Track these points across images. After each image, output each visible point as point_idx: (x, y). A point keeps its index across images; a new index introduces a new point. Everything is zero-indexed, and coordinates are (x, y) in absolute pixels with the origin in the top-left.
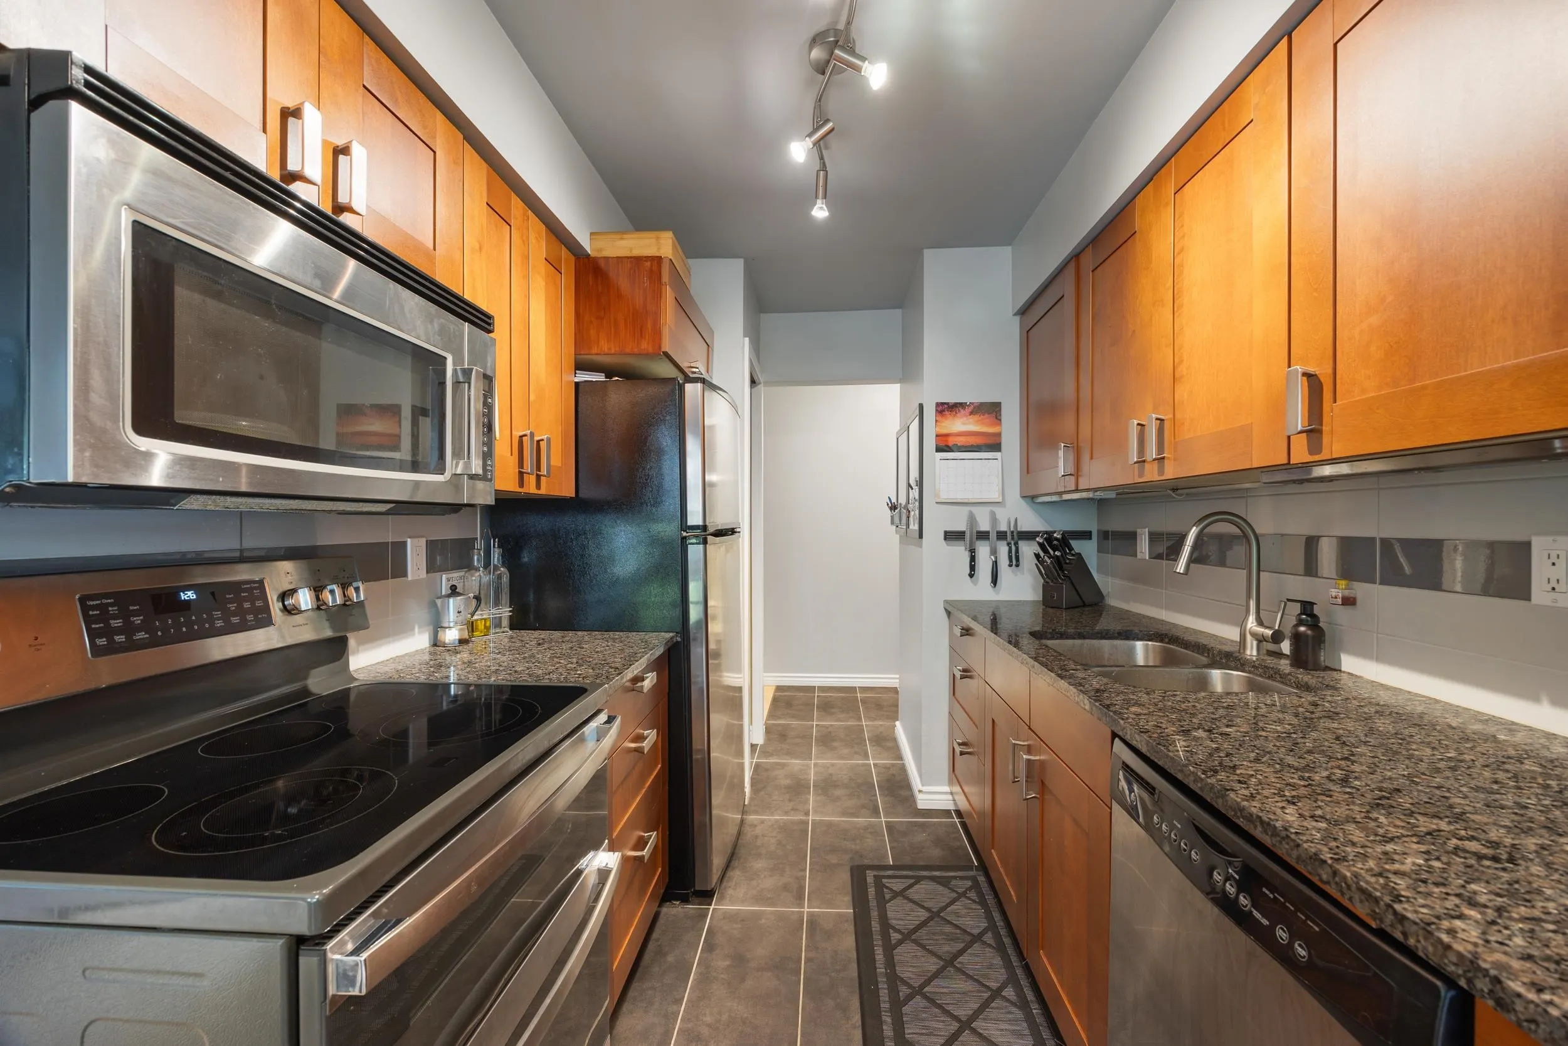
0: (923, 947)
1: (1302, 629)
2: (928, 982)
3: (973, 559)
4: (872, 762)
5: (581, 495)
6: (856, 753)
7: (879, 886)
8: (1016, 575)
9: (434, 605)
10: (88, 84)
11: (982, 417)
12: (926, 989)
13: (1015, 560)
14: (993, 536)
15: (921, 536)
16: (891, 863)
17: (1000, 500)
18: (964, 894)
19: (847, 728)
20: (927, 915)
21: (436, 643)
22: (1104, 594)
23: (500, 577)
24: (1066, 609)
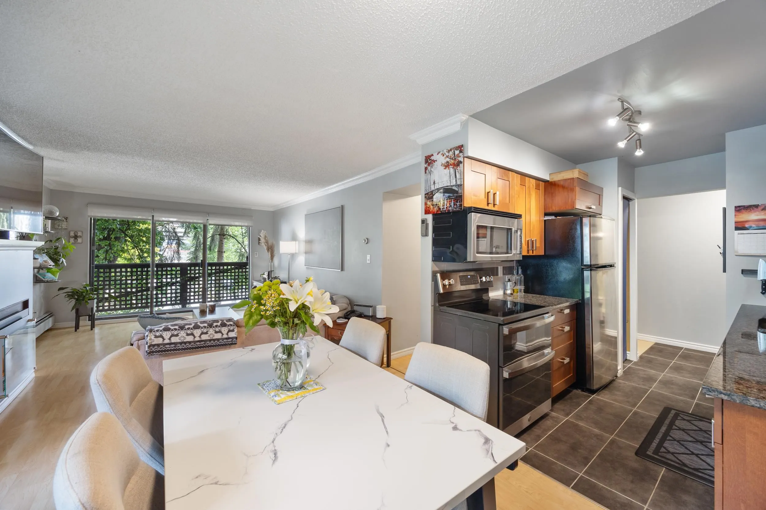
5: (547, 254)
7: (677, 415)
9: (504, 284)
10: (474, 210)
15: (725, 272)
16: (690, 413)
21: (505, 293)
23: (521, 277)
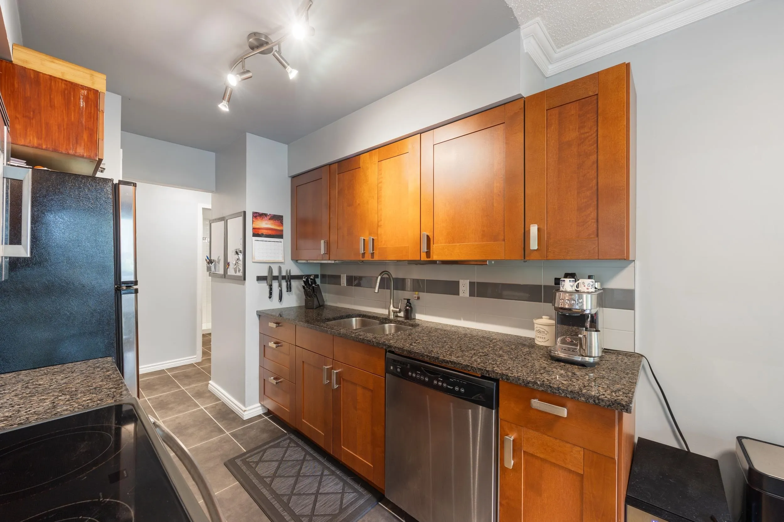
0: (283, 476)
1: (408, 308)
2: (294, 488)
3: (271, 289)
4: (202, 408)
6: (189, 406)
7: (245, 462)
8: (289, 295)
11: (274, 221)
12: (294, 492)
13: (289, 289)
14: (280, 278)
15: (245, 279)
16: (245, 451)
17: (283, 261)
18: (288, 447)
19: (173, 394)
20: (277, 463)
22: (325, 300)
24: (316, 308)
